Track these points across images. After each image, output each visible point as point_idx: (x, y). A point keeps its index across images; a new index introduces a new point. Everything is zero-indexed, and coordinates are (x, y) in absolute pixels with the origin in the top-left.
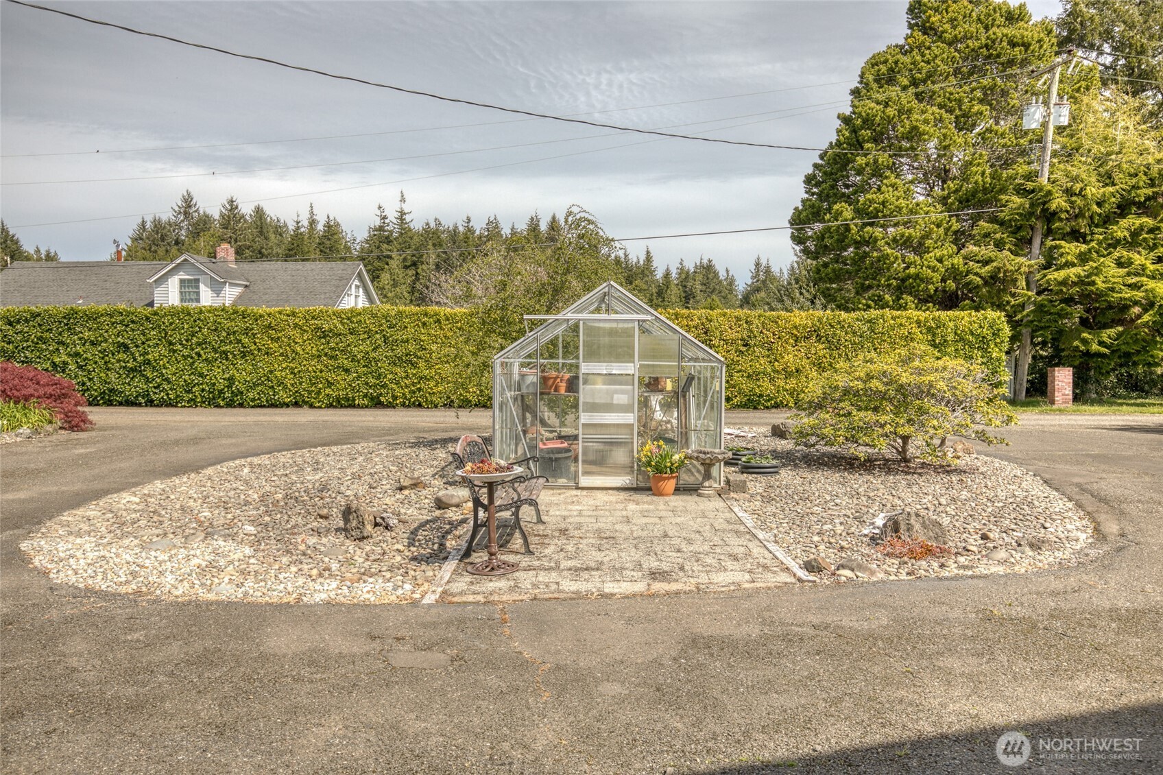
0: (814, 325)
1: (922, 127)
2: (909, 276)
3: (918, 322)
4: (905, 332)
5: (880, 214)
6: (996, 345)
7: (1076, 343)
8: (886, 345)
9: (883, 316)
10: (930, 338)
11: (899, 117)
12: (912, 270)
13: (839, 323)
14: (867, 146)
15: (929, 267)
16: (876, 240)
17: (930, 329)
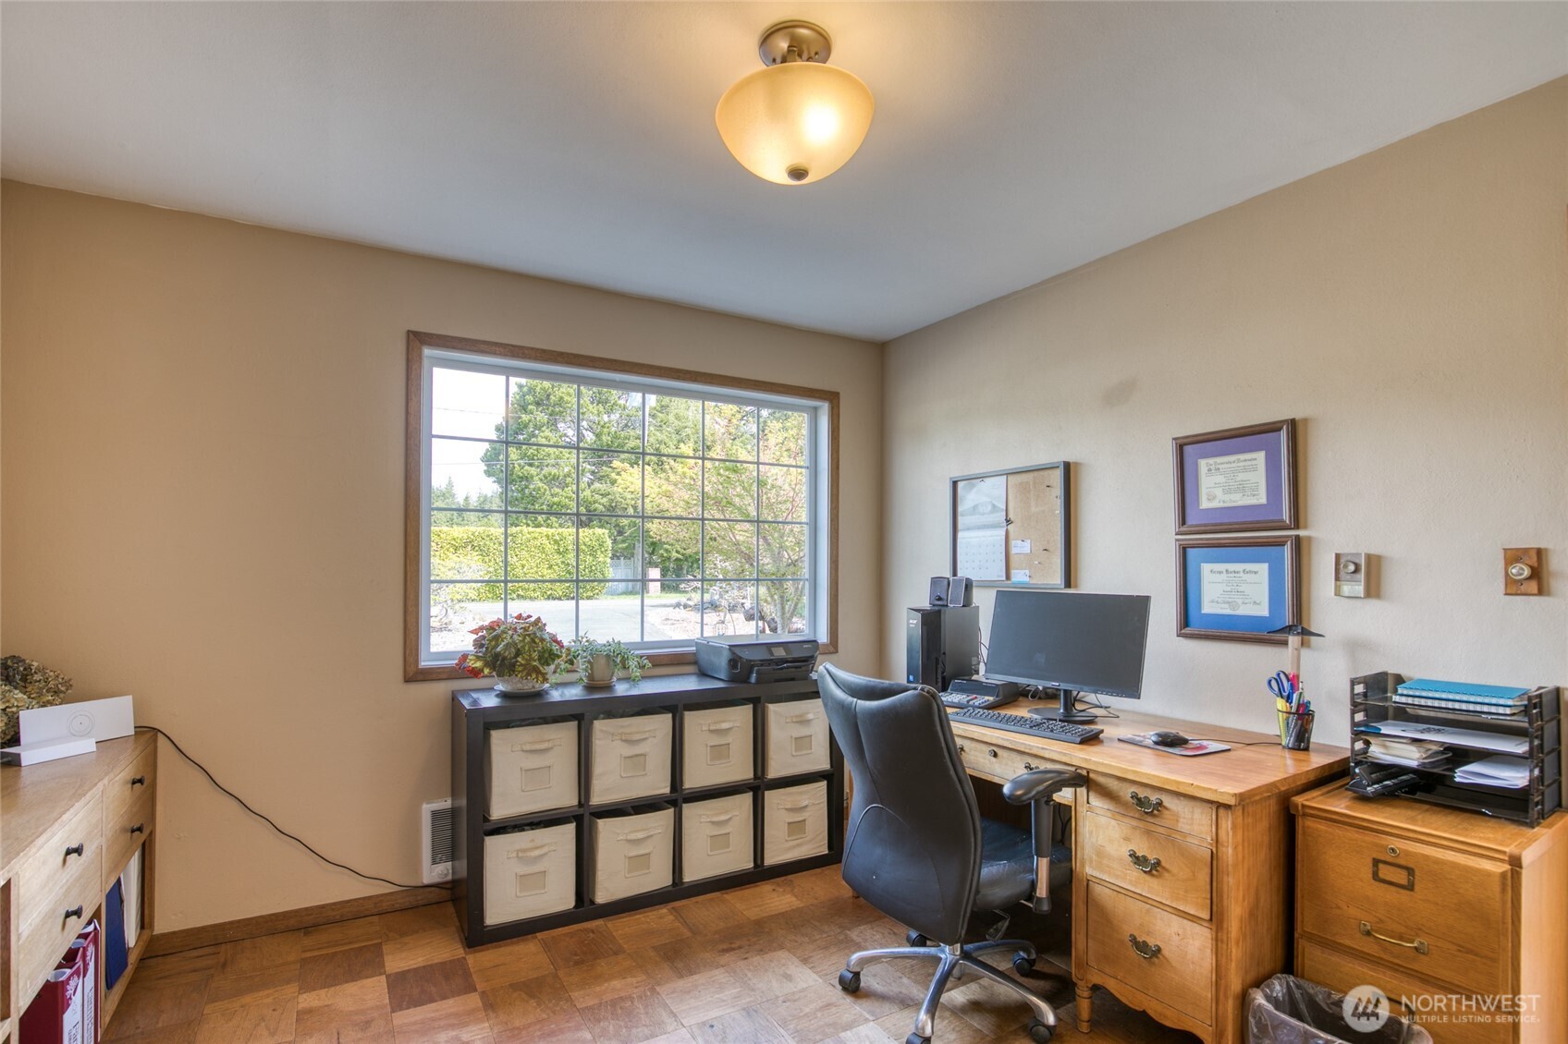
0: (468, 538)
1: (566, 398)
2: (554, 504)
3: (547, 536)
4: (538, 543)
5: (535, 458)
6: (602, 552)
7: (661, 551)
8: (524, 552)
9: (521, 531)
10: (556, 548)
11: (553, 389)
12: (556, 499)
13: (488, 536)
14: (530, 407)
15: (567, 497)
16: (532, 477)
17: (556, 542)
